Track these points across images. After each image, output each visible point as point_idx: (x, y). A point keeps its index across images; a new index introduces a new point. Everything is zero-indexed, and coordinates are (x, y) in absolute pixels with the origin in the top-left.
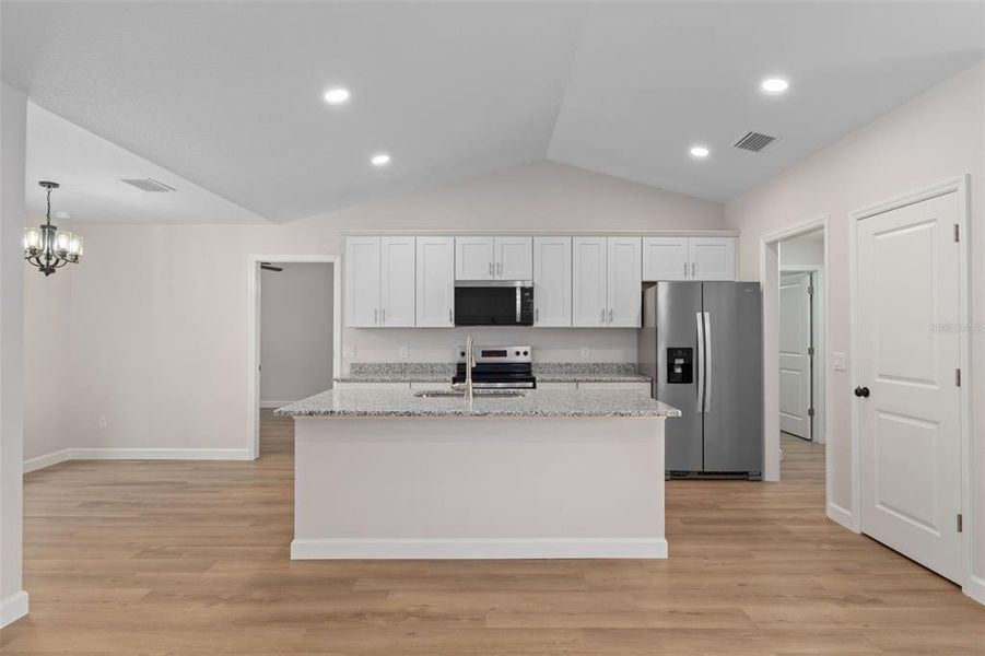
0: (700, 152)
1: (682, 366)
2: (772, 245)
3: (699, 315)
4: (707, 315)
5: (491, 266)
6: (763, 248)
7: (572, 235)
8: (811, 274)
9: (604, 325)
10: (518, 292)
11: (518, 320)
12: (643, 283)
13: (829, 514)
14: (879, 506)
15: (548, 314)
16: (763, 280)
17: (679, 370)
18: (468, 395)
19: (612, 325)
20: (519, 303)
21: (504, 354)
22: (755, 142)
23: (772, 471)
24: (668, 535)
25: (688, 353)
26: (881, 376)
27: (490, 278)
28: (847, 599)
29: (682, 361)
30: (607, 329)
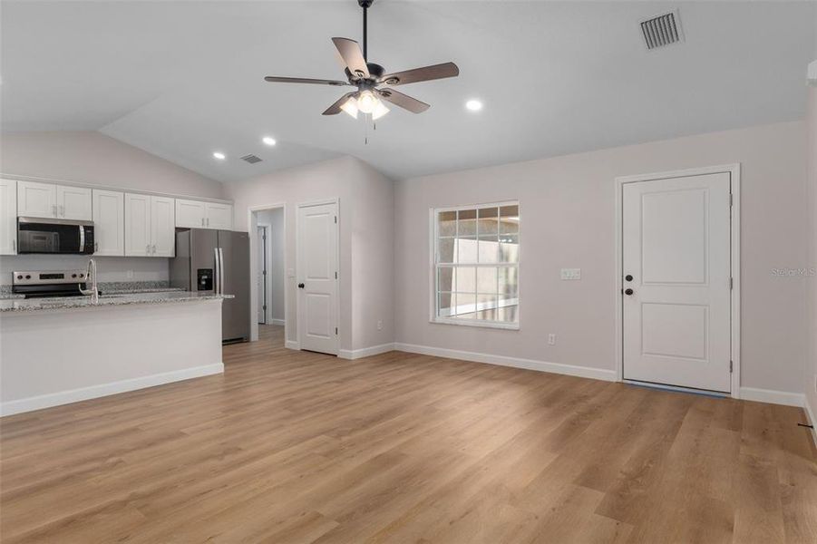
0: (219, 156)
1: (206, 280)
2: (255, 213)
3: (216, 250)
4: (220, 249)
5: (55, 208)
6: (250, 213)
7: (125, 192)
8: (265, 228)
9: (149, 255)
10: (82, 229)
11: (82, 249)
12: (176, 228)
13: (286, 346)
14: (309, 335)
15: (105, 246)
16: (249, 231)
17: (204, 283)
18: (95, 297)
19: (155, 255)
20: (82, 237)
21: (61, 276)
22: (253, 159)
23: (254, 335)
24: (223, 361)
25: (210, 273)
26: (309, 277)
27: (53, 217)
28: (303, 366)
29: (206, 277)
30: (153, 258)
